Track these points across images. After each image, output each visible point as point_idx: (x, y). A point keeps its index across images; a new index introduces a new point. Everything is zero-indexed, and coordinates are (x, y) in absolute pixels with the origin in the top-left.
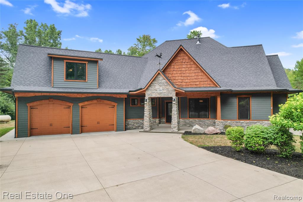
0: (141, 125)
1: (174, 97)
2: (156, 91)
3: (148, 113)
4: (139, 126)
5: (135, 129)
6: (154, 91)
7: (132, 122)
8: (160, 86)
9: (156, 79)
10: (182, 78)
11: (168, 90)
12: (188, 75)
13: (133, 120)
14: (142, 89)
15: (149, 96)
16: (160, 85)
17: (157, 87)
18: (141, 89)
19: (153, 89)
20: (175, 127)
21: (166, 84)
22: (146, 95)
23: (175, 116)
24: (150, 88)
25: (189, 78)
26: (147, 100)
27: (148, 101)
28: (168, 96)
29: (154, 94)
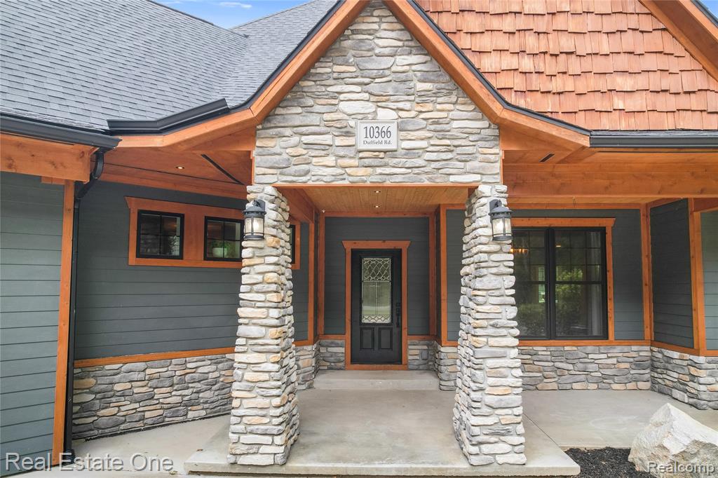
0: (207, 395)
1: (492, 190)
2: (338, 141)
3: (275, 313)
4: (190, 404)
5: (159, 424)
6: (327, 139)
7: (135, 376)
8: (380, 100)
9: (347, 43)
10: (527, 64)
11: (443, 134)
12: (567, 43)
13: (141, 365)
14: (227, 111)
15: (283, 181)
16: (374, 88)
17: (353, 104)
18: (221, 109)
19: (314, 119)
20: (500, 433)
21: (428, 86)
22: (256, 170)
23: (505, 342)
24: (293, 114)
25: (575, 65)
26: (269, 206)
27: (271, 215)
28: (440, 181)
29: (330, 160)
